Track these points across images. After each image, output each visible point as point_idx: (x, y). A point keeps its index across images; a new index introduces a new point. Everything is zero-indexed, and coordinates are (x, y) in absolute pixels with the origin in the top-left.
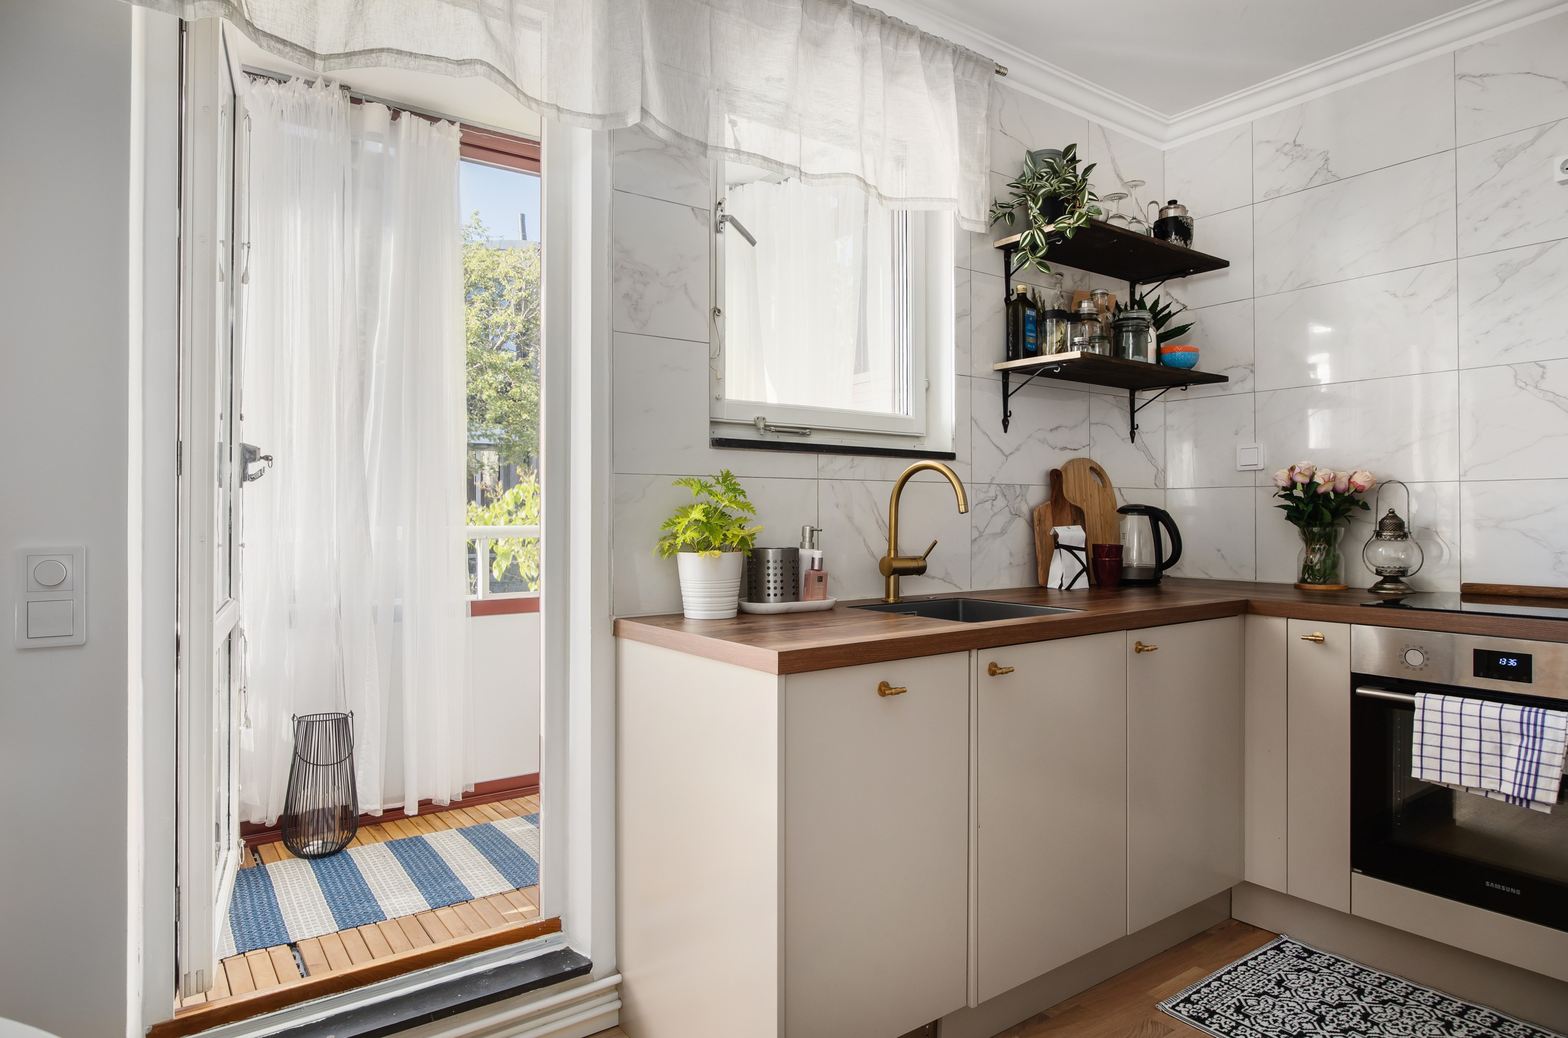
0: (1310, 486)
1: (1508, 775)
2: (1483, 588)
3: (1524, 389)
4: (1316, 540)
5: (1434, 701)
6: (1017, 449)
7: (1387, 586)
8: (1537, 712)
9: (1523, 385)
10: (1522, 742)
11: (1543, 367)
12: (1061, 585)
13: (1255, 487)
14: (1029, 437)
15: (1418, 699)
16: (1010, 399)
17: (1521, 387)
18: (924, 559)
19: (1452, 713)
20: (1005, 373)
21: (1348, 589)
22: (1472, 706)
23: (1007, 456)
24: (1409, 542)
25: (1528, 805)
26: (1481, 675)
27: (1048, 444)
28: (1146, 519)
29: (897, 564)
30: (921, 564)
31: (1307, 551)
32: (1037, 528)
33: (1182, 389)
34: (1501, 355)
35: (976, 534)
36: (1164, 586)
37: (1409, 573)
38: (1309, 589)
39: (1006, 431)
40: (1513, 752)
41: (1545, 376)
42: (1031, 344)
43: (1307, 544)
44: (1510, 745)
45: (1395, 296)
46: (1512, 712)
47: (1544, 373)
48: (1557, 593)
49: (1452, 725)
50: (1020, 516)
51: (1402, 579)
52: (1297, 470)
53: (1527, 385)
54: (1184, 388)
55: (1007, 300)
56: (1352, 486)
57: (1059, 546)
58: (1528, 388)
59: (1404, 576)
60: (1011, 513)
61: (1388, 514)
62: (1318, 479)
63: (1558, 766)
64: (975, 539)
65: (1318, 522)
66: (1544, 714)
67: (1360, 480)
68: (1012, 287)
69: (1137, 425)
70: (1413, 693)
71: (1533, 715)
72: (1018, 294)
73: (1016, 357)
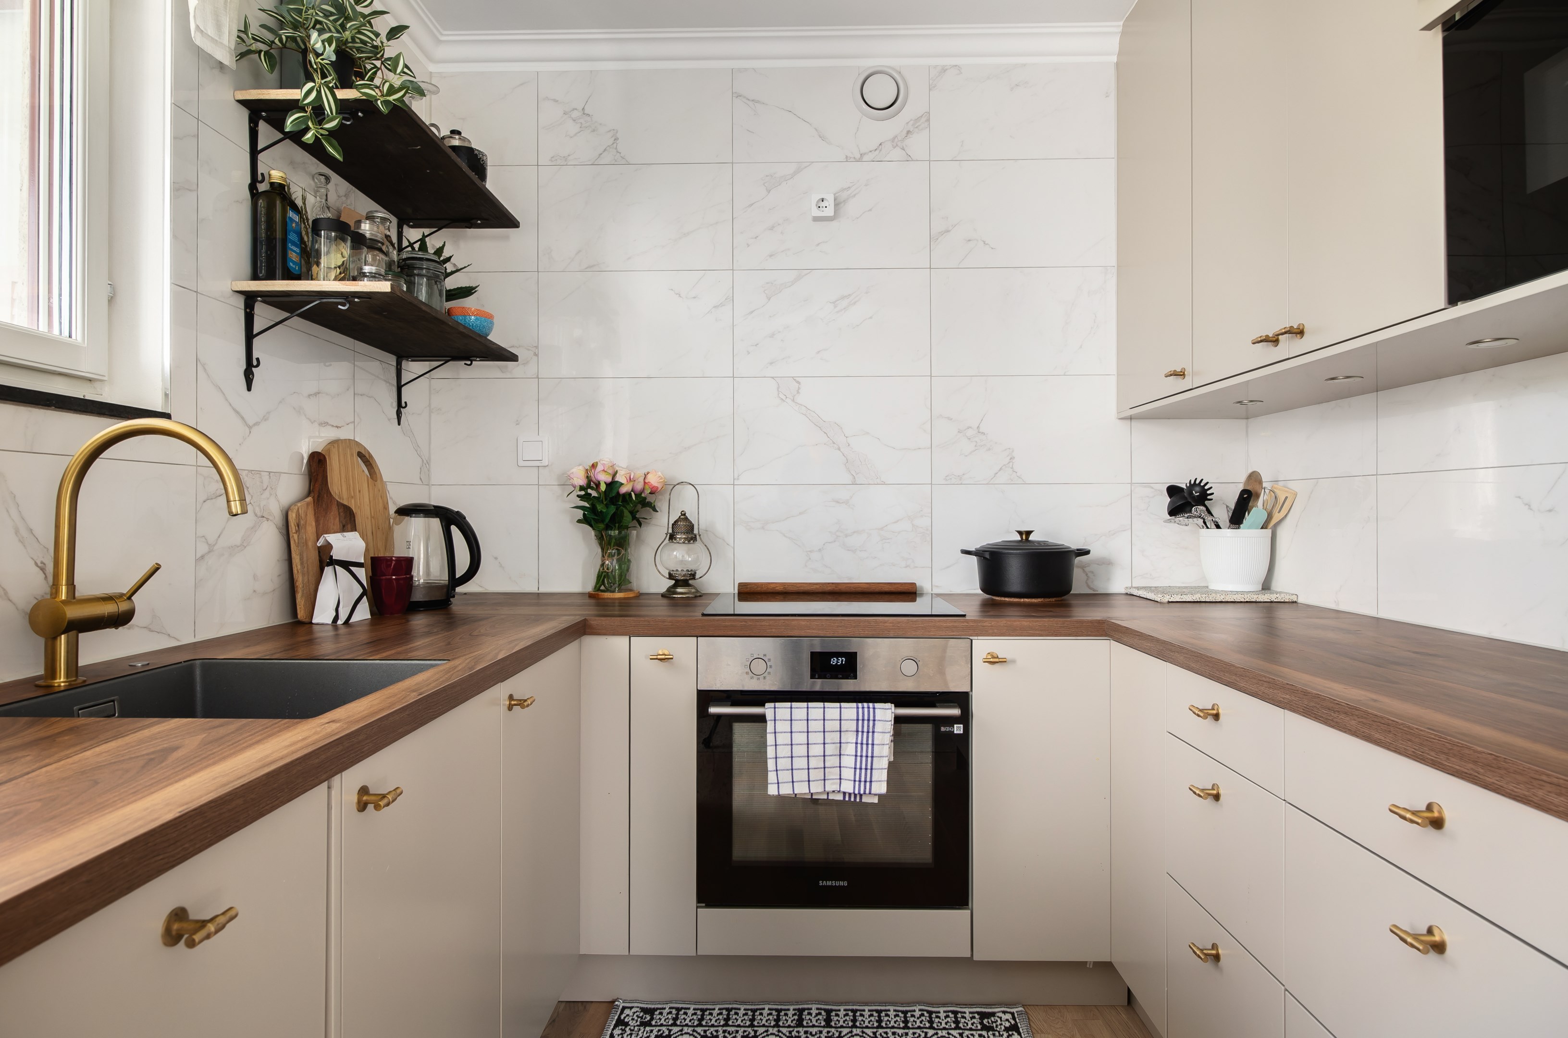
0: (612, 485)
1: (848, 774)
2: (756, 587)
3: (784, 401)
4: (612, 544)
5: (783, 709)
6: (265, 418)
7: (679, 590)
8: (863, 708)
9: (784, 398)
10: (857, 739)
11: (799, 383)
12: (336, 618)
13: (539, 485)
14: (280, 402)
15: (768, 710)
16: (256, 342)
17: (782, 399)
18: (129, 598)
19: (800, 720)
20: (250, 299)
21: (640, 595)
22: (816, 709)
23: (250, 427)
24: (698, 545)
25: (861, 798)
26: (817, 676)
27: (305, 415)
28: (435, 523)
29: (74, 612)
30: (124, 606)
31: (603, 556)
32: (296, 536)
33: (465, 364)
34: (767, 367)
35: (203, 549)
36: (457, 606)
37: (697, 576)
38: (608, 598)
39: (249, 388)
40: (849, 749)
41: (799, 391)
42: (294, 263)
43: (603, 549)
44: (848, 743)
45: (680, 296)
46: (850, 710)
47: (799, 388)
48: (812, 587)
49: (800, 732)
50: (268, 519)
51: (691, 582)
52: (600, 468)
53: (786, 397)
54: (469, 362)
55: (253, 187)
56: (647, 487)
57: (333, 562)
58: (788, 400)
59: (694, 578)
60: (256, 516)
61: (680, 517)
62: (620, 478)
63: (886, 757)
64: (202, 557)
65: (617, 525)
66: (874, 708)
67: (653, 480)
68: (261, 169)
69: (406, 403)
70: (762, 705)
71: (866, 710)
72: (272, 184)
73: (271, 276)
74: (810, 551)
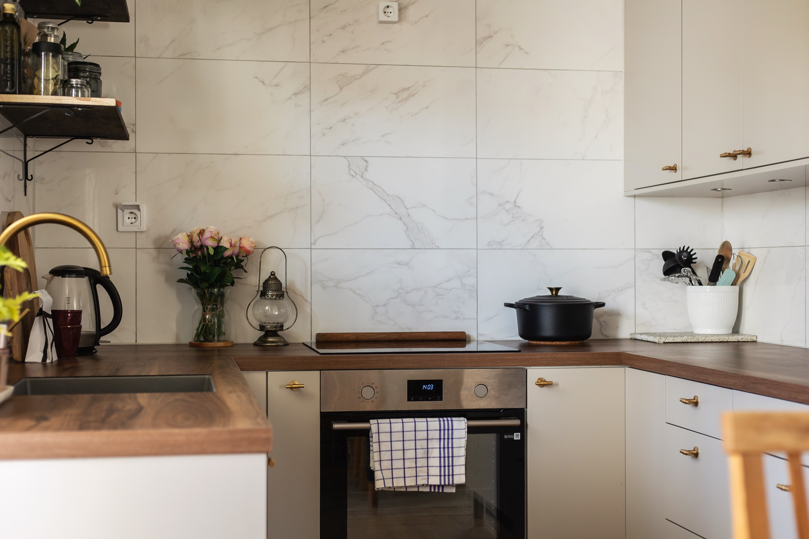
0: (219, 249)
1: (434, 471)
2: (332, 337)
3: (354, 177)
4: (212, 301)
5: (384, 424)
7: (270, 339)
8: (444, 421)
9: (354, 174)
10: (440, 445)
11: (366, 161)
12: (45, 358)
13: (136, 248)
15: (373, 424)
17: (353, 176)
19: (398, 432)
21: (233, 345)
22: (409, 423)
24: (285, 302)
25: (443, 490)
26: (412, 399)
28: (84, 282)
31: (204, 311)
33: (87, 143)
34: (340, 148)
37: (284, 328)
38: (211, 347)
40: (435, 453)
41: (367, 169)
43: (203, 304)
44: (433, 448)
45: (264, 83)
46: (434, 423)
47: (367, 166)
48: (380, 336)
49: (397, 441)
51: (279, 333)
52: (207, 234)
53: (356, 174)
54: (90, 141)
56: (242, 251)
57: (41, 313)
58: (358, 176)
59: (282, 330)
61: (270, 277)
62: (225, 243)
63: (463, 456)
65: (219, 284)
66: (452, 421)
67: (246, 244)
69: (32, 176)
70: (368, 422)
71: (446, 422)
74: (377, 306)
